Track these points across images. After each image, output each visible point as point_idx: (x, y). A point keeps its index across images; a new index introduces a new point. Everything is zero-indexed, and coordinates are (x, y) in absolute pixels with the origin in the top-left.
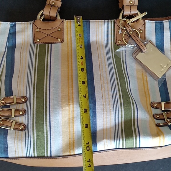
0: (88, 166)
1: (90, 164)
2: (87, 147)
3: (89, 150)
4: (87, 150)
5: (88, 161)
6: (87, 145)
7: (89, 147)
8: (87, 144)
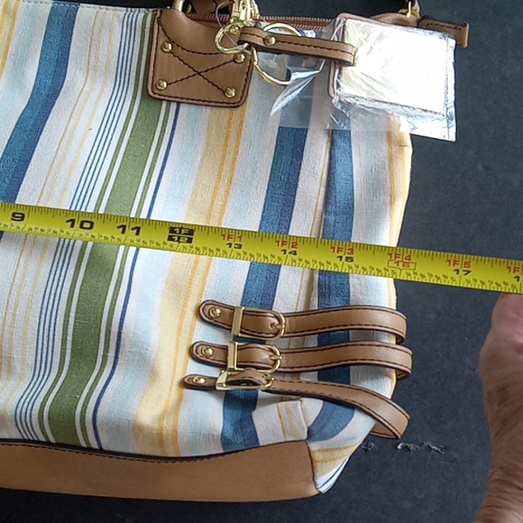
0: (137, 234)
1: (133, 229)
2: (81, 227)
3: (92, 224)
4: (91, 228)
5: (123, 232)
6: (77, 225)
7: (83, 222)
8: (72, 226)
